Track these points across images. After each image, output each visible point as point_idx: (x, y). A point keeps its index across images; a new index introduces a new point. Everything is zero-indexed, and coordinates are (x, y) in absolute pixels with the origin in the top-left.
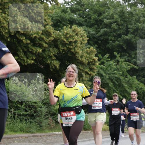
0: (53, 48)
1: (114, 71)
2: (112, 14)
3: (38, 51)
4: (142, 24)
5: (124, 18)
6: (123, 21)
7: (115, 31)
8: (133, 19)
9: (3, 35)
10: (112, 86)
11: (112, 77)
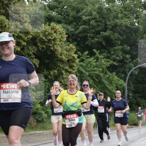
0: (32, 46)
1: (94, 68)
2: (91, 11)
3: (16, 49)
4: (120, 20)
5: (102, 15)
6: (101, 17)
7: (93, 27)
8: (112, 16)
10: (92, 83)
11: (92, 74)
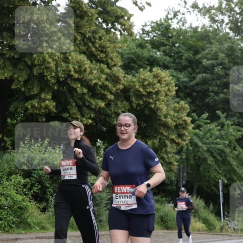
0: (122, 101)
1: (216, 139)
2: (216, 52)
3: (98, 105)
5: (234, 59)
6: (231, 63)
7: (219, 77)
9: (48, 81)
10: (212, 162)
11: (213, 148)
